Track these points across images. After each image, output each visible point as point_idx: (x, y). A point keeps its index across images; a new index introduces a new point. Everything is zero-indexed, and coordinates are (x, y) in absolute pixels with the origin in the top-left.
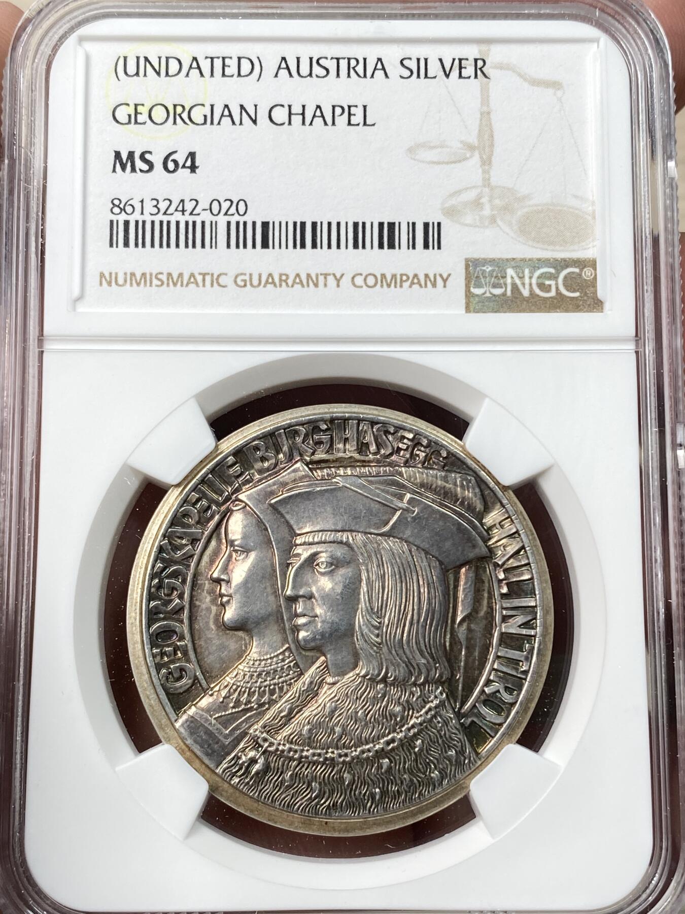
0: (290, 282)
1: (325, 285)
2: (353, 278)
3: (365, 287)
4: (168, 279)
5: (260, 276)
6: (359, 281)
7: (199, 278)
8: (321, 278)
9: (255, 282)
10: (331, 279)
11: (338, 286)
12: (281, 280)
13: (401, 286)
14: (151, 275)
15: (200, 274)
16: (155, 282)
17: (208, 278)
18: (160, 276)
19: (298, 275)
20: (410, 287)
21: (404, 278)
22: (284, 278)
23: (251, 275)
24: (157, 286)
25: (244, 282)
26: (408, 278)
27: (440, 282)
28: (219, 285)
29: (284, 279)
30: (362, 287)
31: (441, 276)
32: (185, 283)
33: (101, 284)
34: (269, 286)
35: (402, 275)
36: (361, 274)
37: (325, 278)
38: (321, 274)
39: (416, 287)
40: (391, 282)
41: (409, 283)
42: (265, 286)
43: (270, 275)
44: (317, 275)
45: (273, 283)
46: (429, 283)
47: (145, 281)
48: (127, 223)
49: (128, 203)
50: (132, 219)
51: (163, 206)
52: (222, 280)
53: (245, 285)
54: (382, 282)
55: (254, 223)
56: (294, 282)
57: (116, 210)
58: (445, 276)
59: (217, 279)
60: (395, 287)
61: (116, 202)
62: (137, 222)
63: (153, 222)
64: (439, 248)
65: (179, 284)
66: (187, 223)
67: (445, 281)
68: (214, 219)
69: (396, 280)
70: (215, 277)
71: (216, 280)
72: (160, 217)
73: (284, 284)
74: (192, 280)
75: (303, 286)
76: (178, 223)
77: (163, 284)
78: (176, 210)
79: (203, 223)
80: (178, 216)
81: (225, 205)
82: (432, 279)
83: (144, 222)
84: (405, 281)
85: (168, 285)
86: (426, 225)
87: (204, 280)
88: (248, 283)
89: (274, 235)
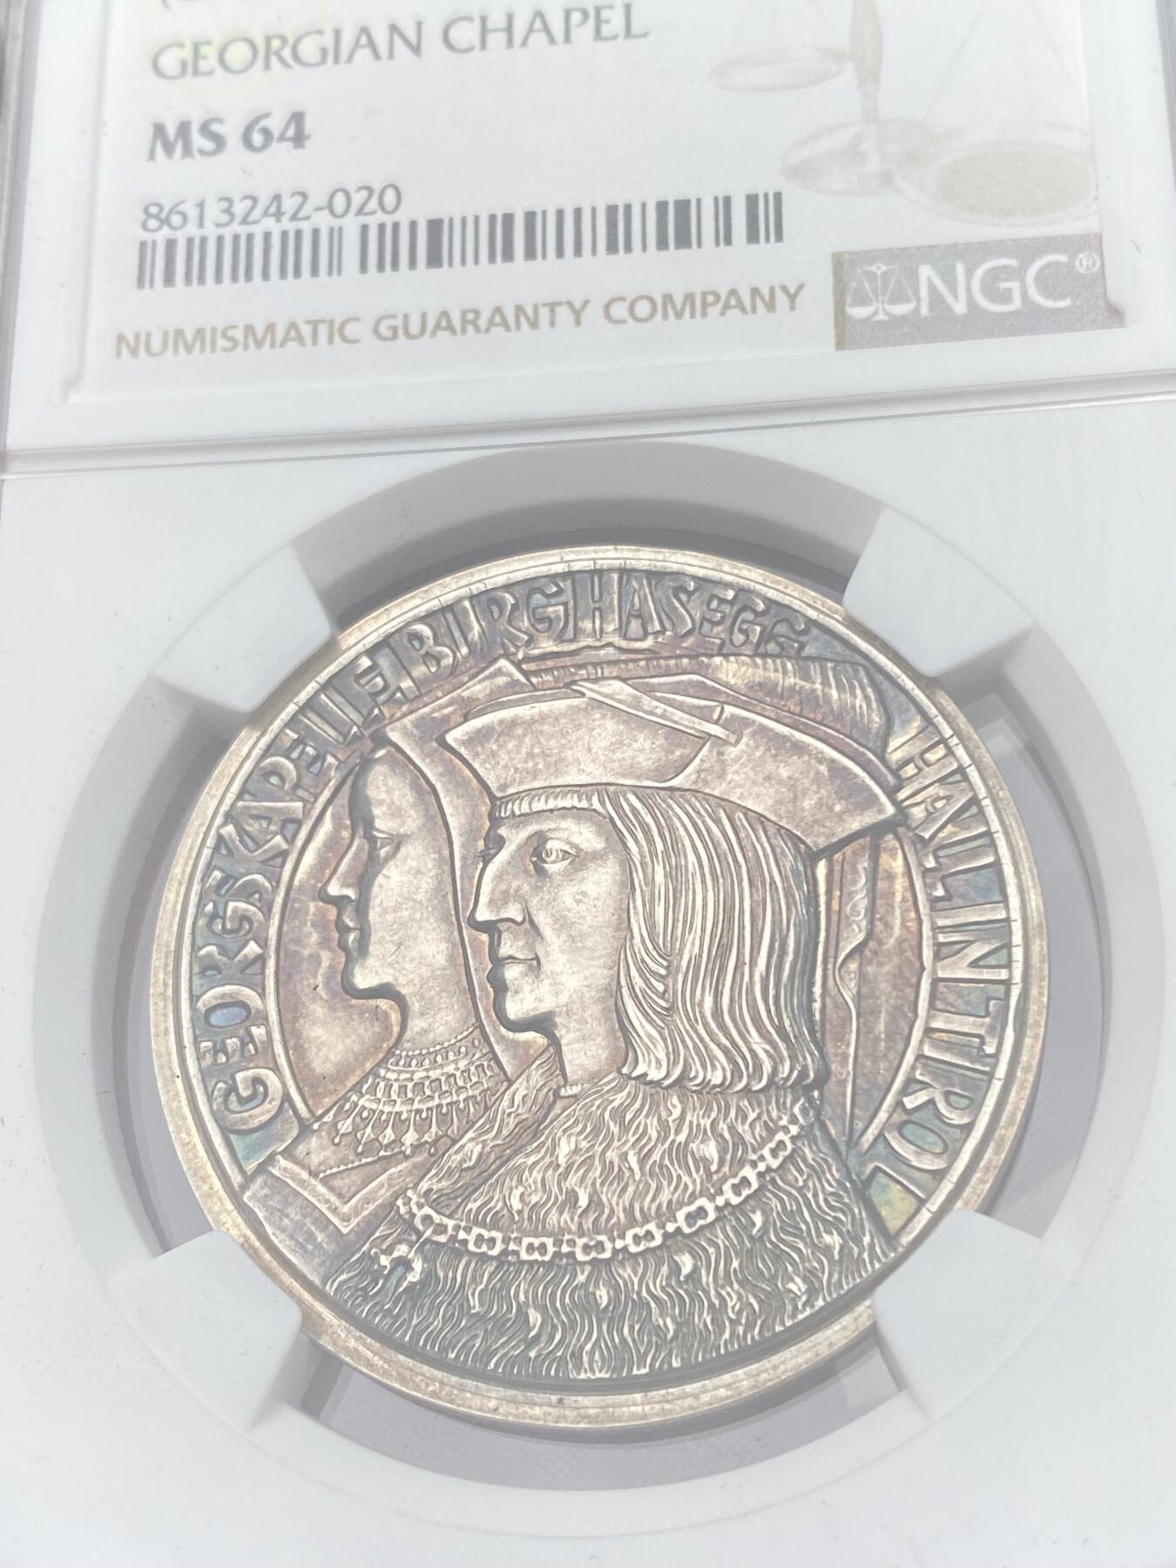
0: (483, 322)
1: (552, 323)
2: (607, 307)
3: (631, 321)
4: (246, 337)
5: (424, 316)
6: (620, 310)
7: (306, 330)
8: (544, 313)
9: (415, 327)
10: (563, 313)
11: (578, 322)
12: (464, 321)
13: (704, 315)
14: (214, 330)
15: (308, 322)
16: (221, 342)
17: (323, 329)
18: (230, 333)
19: (498, 310)
20: (722, 314)
21: (710, 298)
22: (470, 316)
23: (406, 317)
24: (225, 350)
25: (393, 330)
26: (717, 297)
27: (782, 300)
28: (345, 339)
29: (470, 319)
30: (623, 322)
31: (784, 289)
32: (279, 339)
33: (119, 354)
34: (440, 333)
35: (704, 294)
36: (623, 299)
37: (552, 311)
38: (544, 305)
39: (734, 313)
40: (683, 309)
41: (719, 306)
42: (433, 334)
43: (445, 314)
44: (536, 308)
45: (450, 328)
46: (760, 305)
47: (203, 343)
48: (171, 245)
49: (178, 209)
50: (181, 237)
51: (240, 208)
52: (350, 331)
53: (395, 336)
54: (665, 309)
55: (413, 225)
56: (491, 323)
57: (153, 224)
58: (792, 290)
59: (341, 330)
60: (693, 316)
61: (154, 210)
62: (190, 241)
63: (220, 240)
64: (779, 237)
65: (268, 343)
66: (284, 234)
67: (792, 298)
68: (336, 223)
69: (696, 304)
70: (337, 325)
71: (338, 331)
72: (236, 228)
73: (470, 328)
74: (293, 334)
75: (508, 328)
76: (267, 236)
77: (235, 344)
78: (266, 214)
79: (316, 232)
80: (270, 224)
81: (358, 198)
82: (767, 297)
83: (204, 240)
84: (711, 305)
85: (246, 347)
86: (752, 201)
87: (315, 333)
88: (401, 332)
89: (452, 242)
